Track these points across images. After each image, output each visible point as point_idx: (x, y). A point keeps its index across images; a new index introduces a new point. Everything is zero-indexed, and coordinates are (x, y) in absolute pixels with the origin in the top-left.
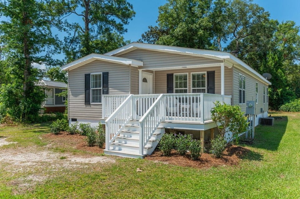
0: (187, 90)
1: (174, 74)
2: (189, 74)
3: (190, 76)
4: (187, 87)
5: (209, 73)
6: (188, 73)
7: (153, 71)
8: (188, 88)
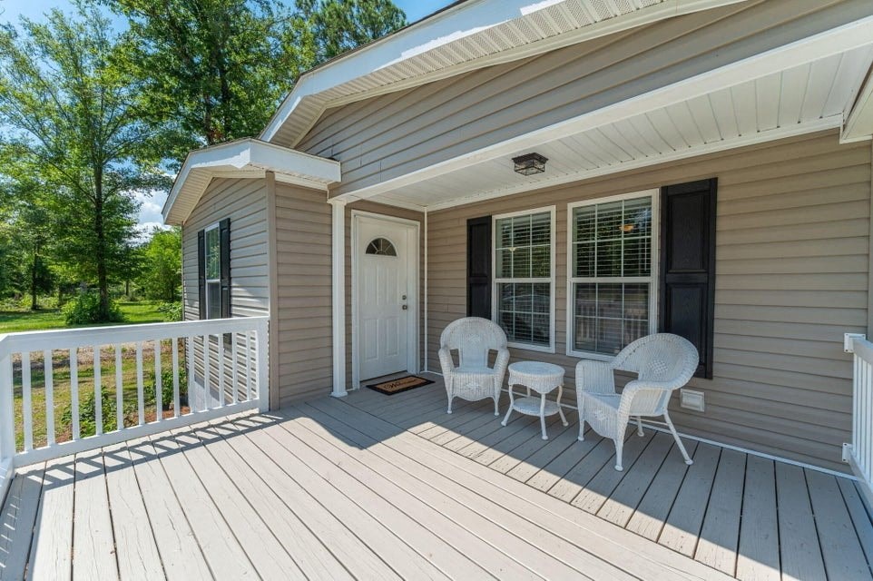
0: (548, 286)
1: (495, 217)
2: (562, 212)
3: (561, 222)
4: (548, 275)
5: (673, 198)
6: (553, 209)
7: (423, 214)
8: (552, 280)
